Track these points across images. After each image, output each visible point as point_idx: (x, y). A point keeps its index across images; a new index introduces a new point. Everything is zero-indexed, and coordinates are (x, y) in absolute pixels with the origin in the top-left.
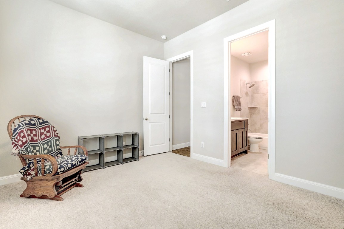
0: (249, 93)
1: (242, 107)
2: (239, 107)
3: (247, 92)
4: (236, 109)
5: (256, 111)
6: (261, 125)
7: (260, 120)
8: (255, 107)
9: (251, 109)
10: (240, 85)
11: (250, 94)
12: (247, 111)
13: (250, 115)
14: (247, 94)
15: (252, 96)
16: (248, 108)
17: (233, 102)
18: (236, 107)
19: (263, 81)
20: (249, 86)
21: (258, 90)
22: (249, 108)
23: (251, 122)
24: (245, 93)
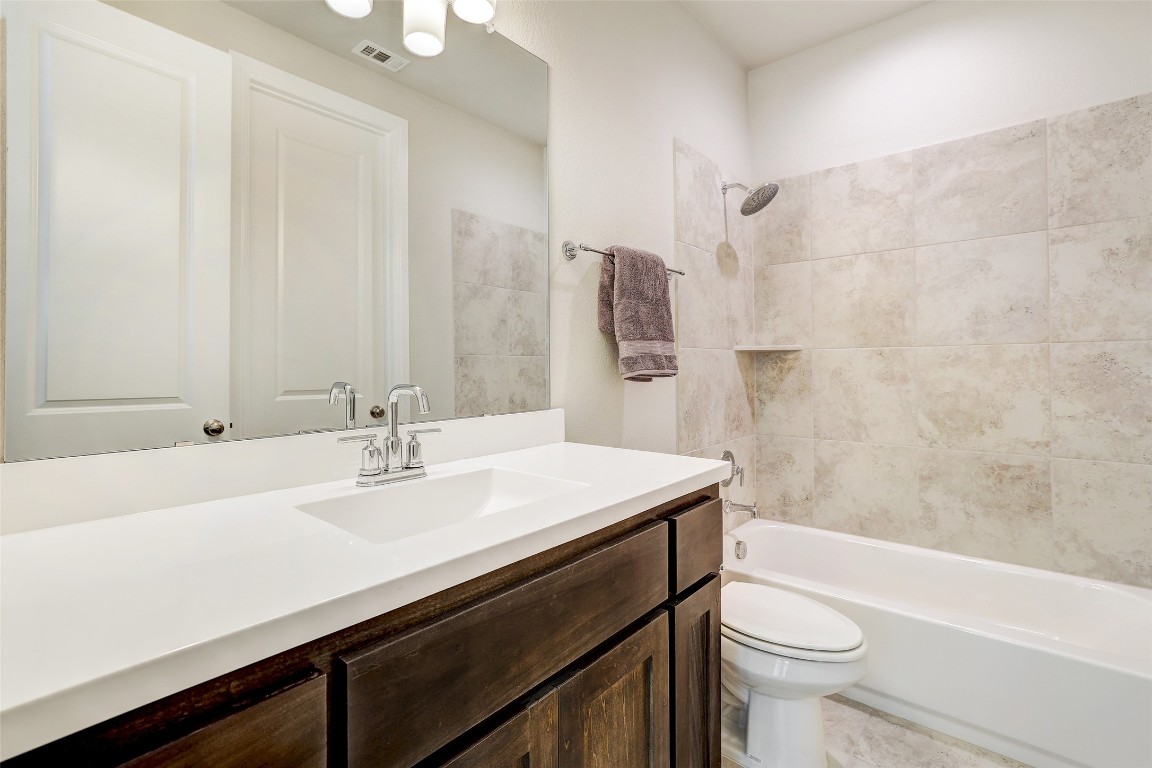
0: (739, 254)
1: (681, 349)
2: (658, 348)
3: (729, 246)
4: (631, 363)
5: (791, 379)
6: (822, 473)
7: (816, 435)
8: (780, 347)
9: (757, 359)
10: (676, 180)
11: (746, 261)
12: (731, 373)
13: (751, 401)
14: (726, 256)
15: (761, 276)
16: (733, 357)
17: (606, 302)
18: (626, 349)
19: (829, 171)
20: (737, 200)
21: (799, 234)
22: (742, 352)
23: (759, 448)
24: (714, 250)
